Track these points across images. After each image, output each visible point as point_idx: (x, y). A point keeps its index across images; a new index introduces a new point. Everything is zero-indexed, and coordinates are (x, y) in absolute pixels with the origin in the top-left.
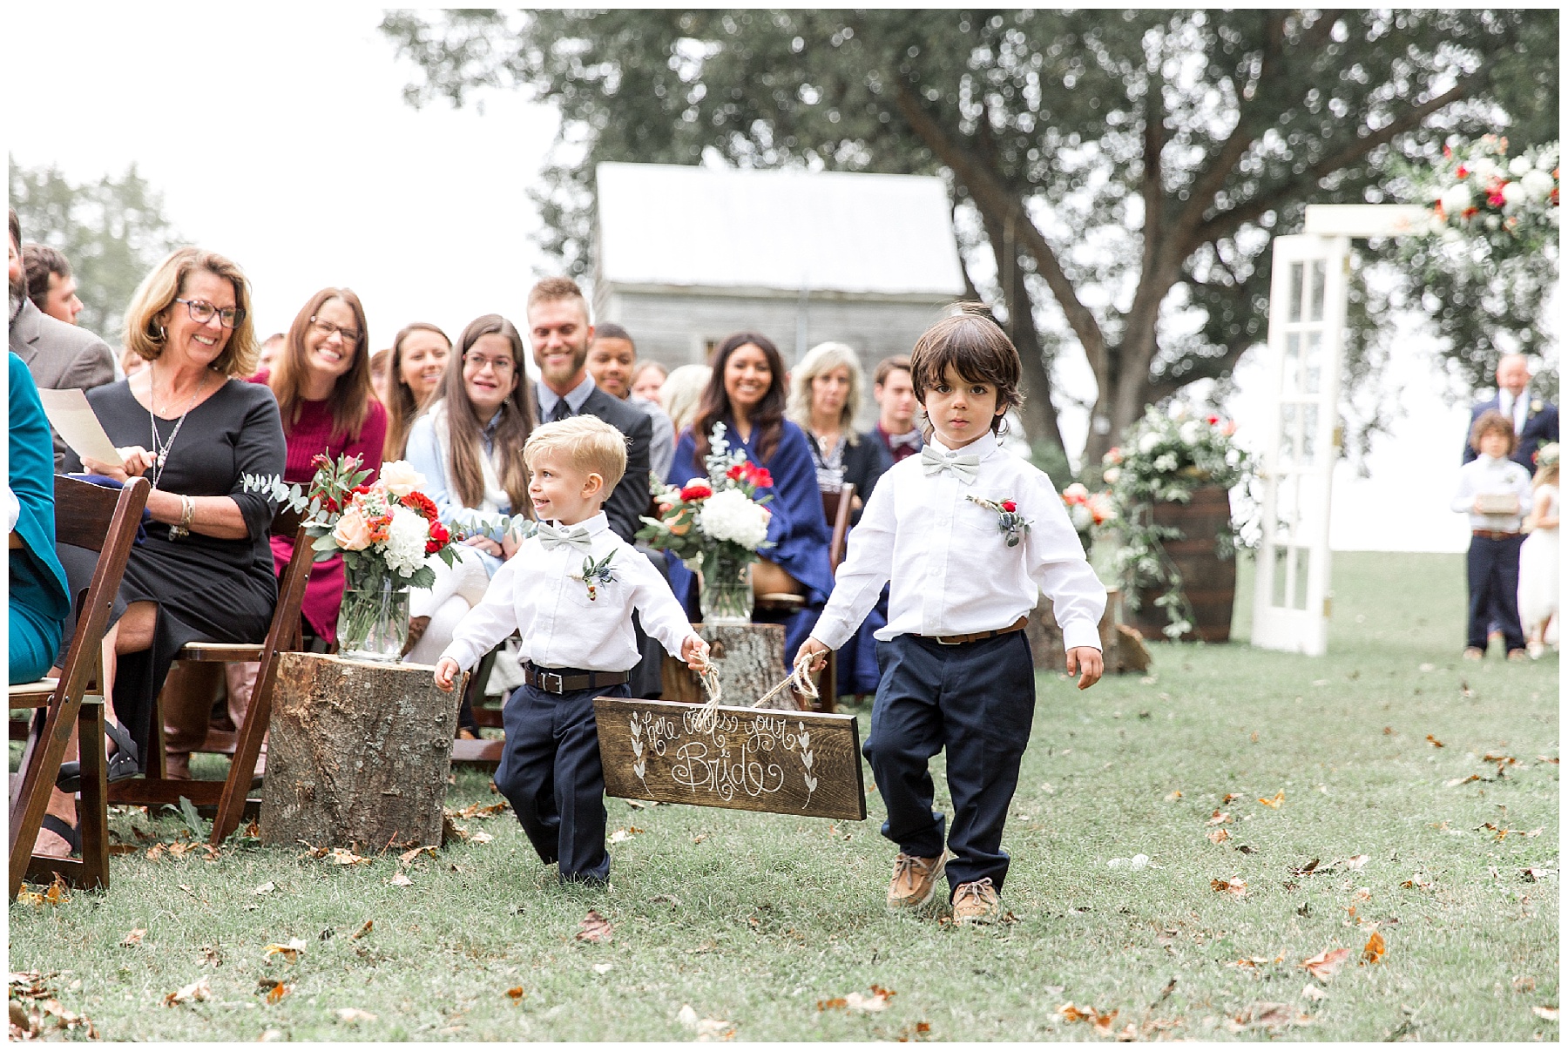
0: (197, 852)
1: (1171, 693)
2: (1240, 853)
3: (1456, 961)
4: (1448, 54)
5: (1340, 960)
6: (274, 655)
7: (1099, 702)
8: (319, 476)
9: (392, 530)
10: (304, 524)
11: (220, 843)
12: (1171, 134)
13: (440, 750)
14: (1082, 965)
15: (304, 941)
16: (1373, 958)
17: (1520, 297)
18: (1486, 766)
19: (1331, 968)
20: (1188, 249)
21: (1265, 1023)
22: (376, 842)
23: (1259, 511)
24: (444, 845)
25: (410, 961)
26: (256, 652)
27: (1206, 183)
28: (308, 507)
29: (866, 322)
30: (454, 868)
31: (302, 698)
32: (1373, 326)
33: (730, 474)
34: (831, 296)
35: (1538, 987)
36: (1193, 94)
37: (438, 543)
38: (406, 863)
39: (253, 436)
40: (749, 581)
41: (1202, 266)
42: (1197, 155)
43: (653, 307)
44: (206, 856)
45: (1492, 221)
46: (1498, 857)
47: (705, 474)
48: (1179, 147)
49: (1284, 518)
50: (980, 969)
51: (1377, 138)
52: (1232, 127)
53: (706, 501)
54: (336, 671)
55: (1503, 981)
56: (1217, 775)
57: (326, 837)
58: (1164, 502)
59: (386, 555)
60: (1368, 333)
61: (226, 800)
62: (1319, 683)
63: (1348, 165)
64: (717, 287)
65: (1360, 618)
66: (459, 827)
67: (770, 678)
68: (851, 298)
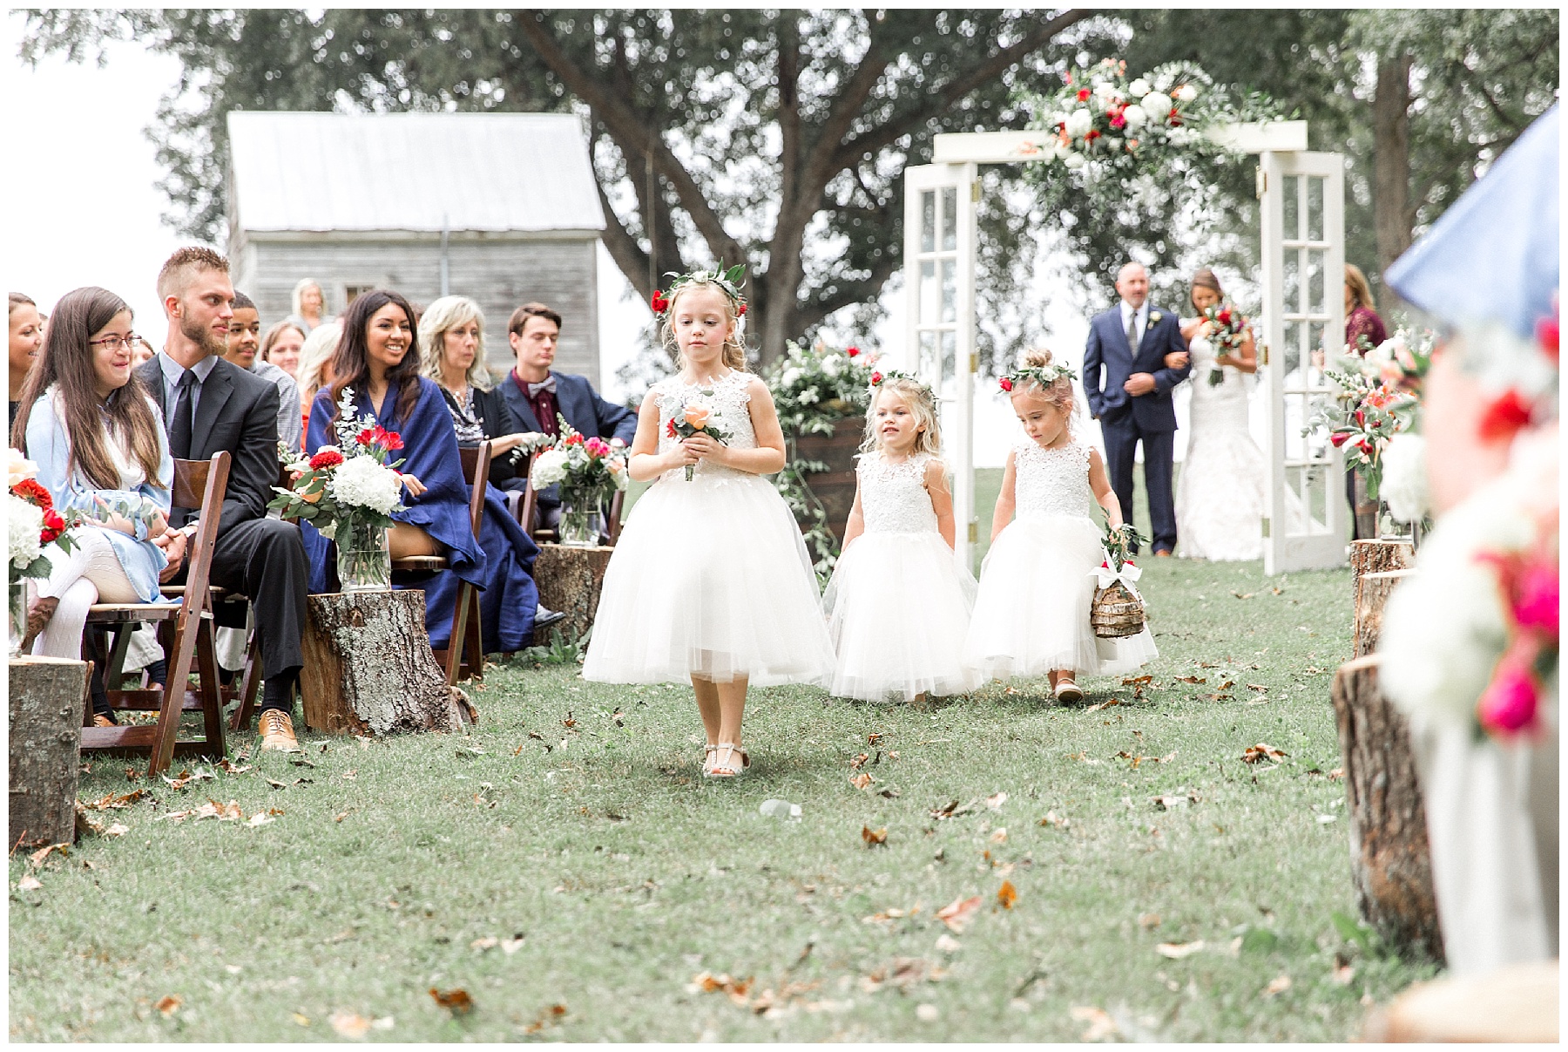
2: (881, 798)
3: (1084, 903)
5: (973, 909)
12: (808, 60)
13: (67, 744)
14: (723, 930)
16: (1005, 904)
17: (1153, 210)
18: (1125, 689)
19: (963, 917)
20: (828, 175)
21: (899, 980)
24: (77, 841)
25: (36, 972)
27: (842, 109)
29: (509, 262)
30: (86, 865)
32: (1015, 243)
33: (360, 439)
34: (470, 236)
35: (1165, 923)
36: (825, 20)
37: (54, 531)
38: (36, 862)
40: (385, 546)
41: (843, 189)
42: (833, 79)
43: (291, 256)
45: (1114, 143)
46: (1132, 786)
47: (334, 439)
48: (815, 74)
51: (1008, 56)
52: (865, 51)
53: (338, 468)
55: (1131, 919)
56: (864, 714)
58: (809, 435)
60: (1011, 252)
63: (980, 85)
64: (355, 233)
66: (93, 820)
67: (412, 644)
68: (491, 237)
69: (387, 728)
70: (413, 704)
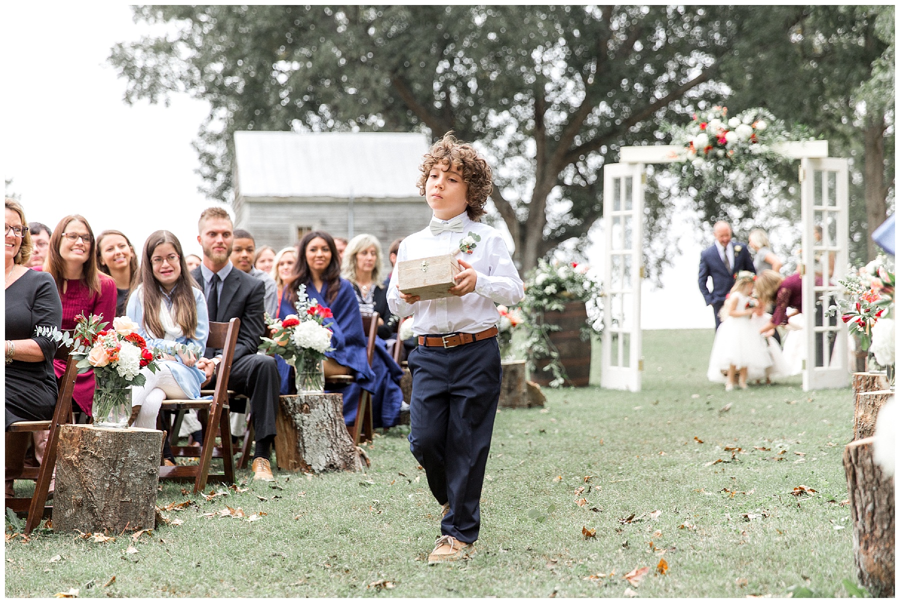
0: (18, 539)
1: (557, 418)
2: (592, 512)
3: (705, 572)
4: (697, 57)
5: (644, 574)
6: (57, 426)
7: (518, 425)
8: (79, 326)
9: (120, 355)
10: (71, 353)
11: (30, 532)
12: (549, 105)
13: (152, 475)
14: (507, 583)
15: (78, 590)
16: (662, 571)
17: (741, 187)
18: (725, 453)
19: (639, 578)
20: (561, 167)
22: (118, 528)
23: (602, 314)
24: (156, 528)
26: (47, 425)
27: (569, 131)
28: (73, 344)
29: (386, 214)
30: (161, 541)
31: (74, 450)
32: (662, 206)
33: (309, 312)
34: (366, 200)
35: (750, 583)
36: (560, 82)
37: (147, 361)
38: (135, 539)
39: (43, 303)
40: (321, 370)
41: (569, 176)
42: (563, 116)
43: (268, 210)
44: (22, 541)
45: (720, 152)
46: (731, 508)
47: (295, 312)
48: (554, 112)
49: (615, 317)
50: (450, 588)
51: (660, 104)
52: (582, 100)
53: (297, 327)
54: (92, 434)
55: (731, 581)
56: (581, 465)
57: (90, 527)
58: (550, 311)
59: (118, 369)
60: (659, 210)
61: (33, 509)
62: (637, 408)
63: (645, 119)
64: (303, 197)
65: (659, 369)
66: (163, 516)
67: (335, 423)
68: (377, 201)
69: (321, 469)
70: (336, 456)
